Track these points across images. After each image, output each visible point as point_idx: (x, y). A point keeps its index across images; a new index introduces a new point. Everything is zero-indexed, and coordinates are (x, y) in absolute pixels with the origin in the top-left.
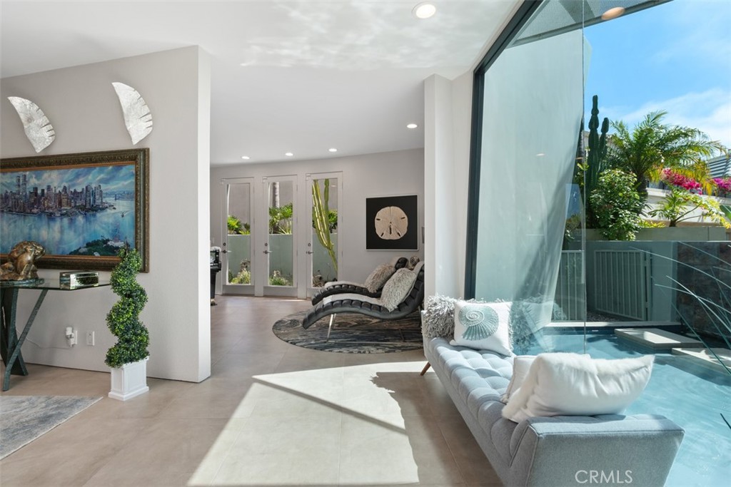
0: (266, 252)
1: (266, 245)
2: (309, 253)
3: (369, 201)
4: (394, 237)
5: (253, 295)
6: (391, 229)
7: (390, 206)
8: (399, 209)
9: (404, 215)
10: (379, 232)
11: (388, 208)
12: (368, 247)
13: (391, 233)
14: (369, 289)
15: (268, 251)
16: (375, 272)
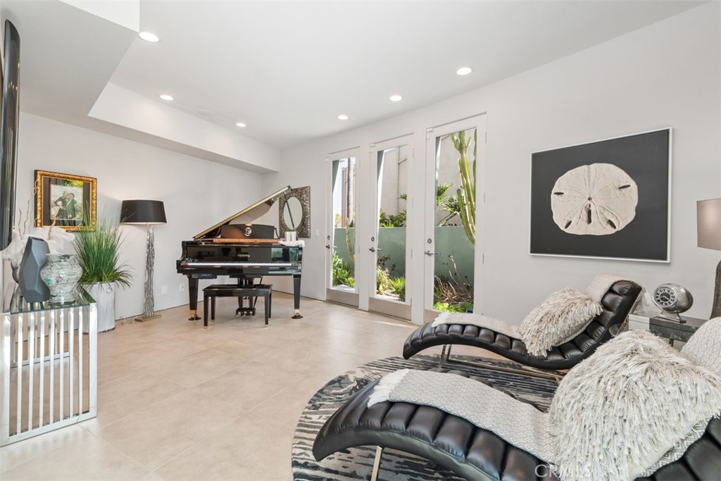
0: (372, 250)
1: (373, 239)
2: (429, 254)
3: (537, 158)
4: (599, 228)
5: (356, 307)
6: (589, 213)
7: (589, 163)
8: (612, 167)
9: (625, 178)
10: (559, 220)
11: (585, 167)
12: (535, 249)
13: (589, 221)
14: (527, 344)
15: (376, 249)
16: (546, 307)
